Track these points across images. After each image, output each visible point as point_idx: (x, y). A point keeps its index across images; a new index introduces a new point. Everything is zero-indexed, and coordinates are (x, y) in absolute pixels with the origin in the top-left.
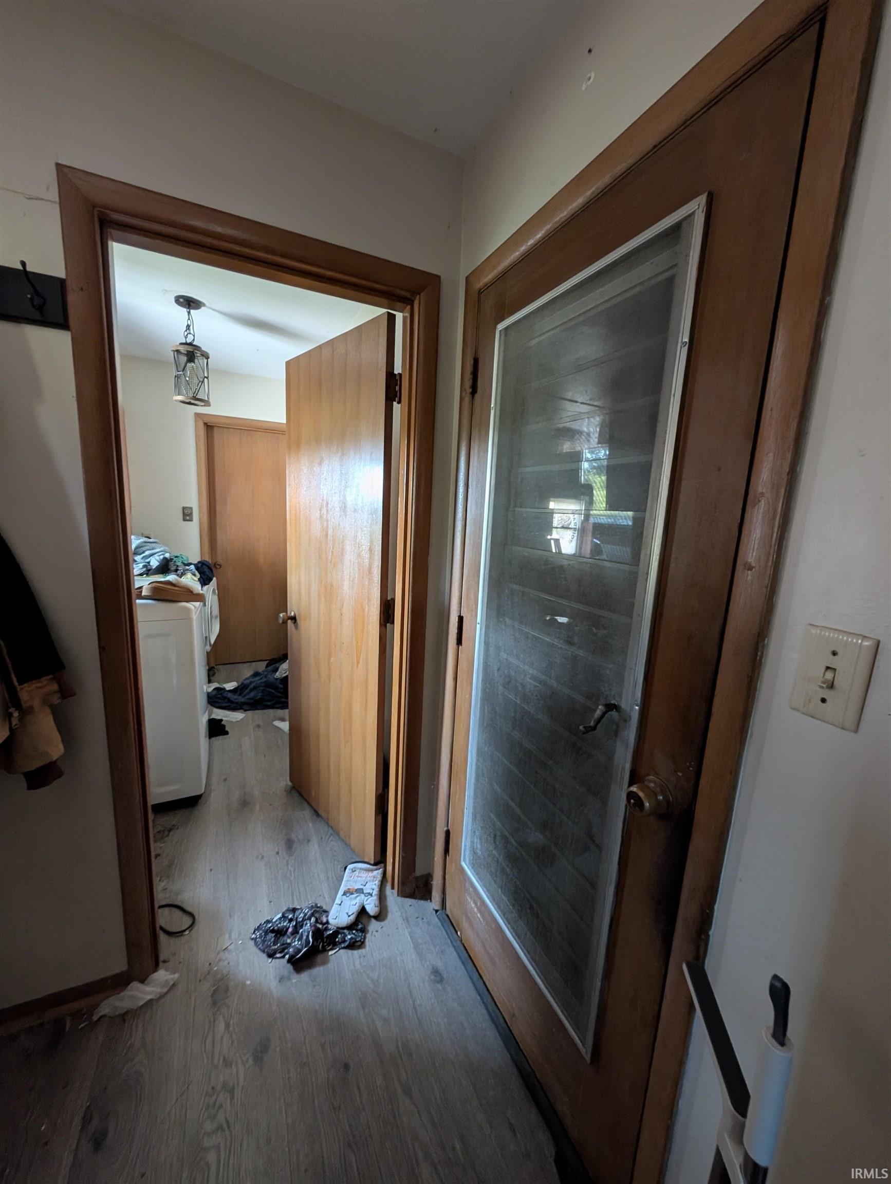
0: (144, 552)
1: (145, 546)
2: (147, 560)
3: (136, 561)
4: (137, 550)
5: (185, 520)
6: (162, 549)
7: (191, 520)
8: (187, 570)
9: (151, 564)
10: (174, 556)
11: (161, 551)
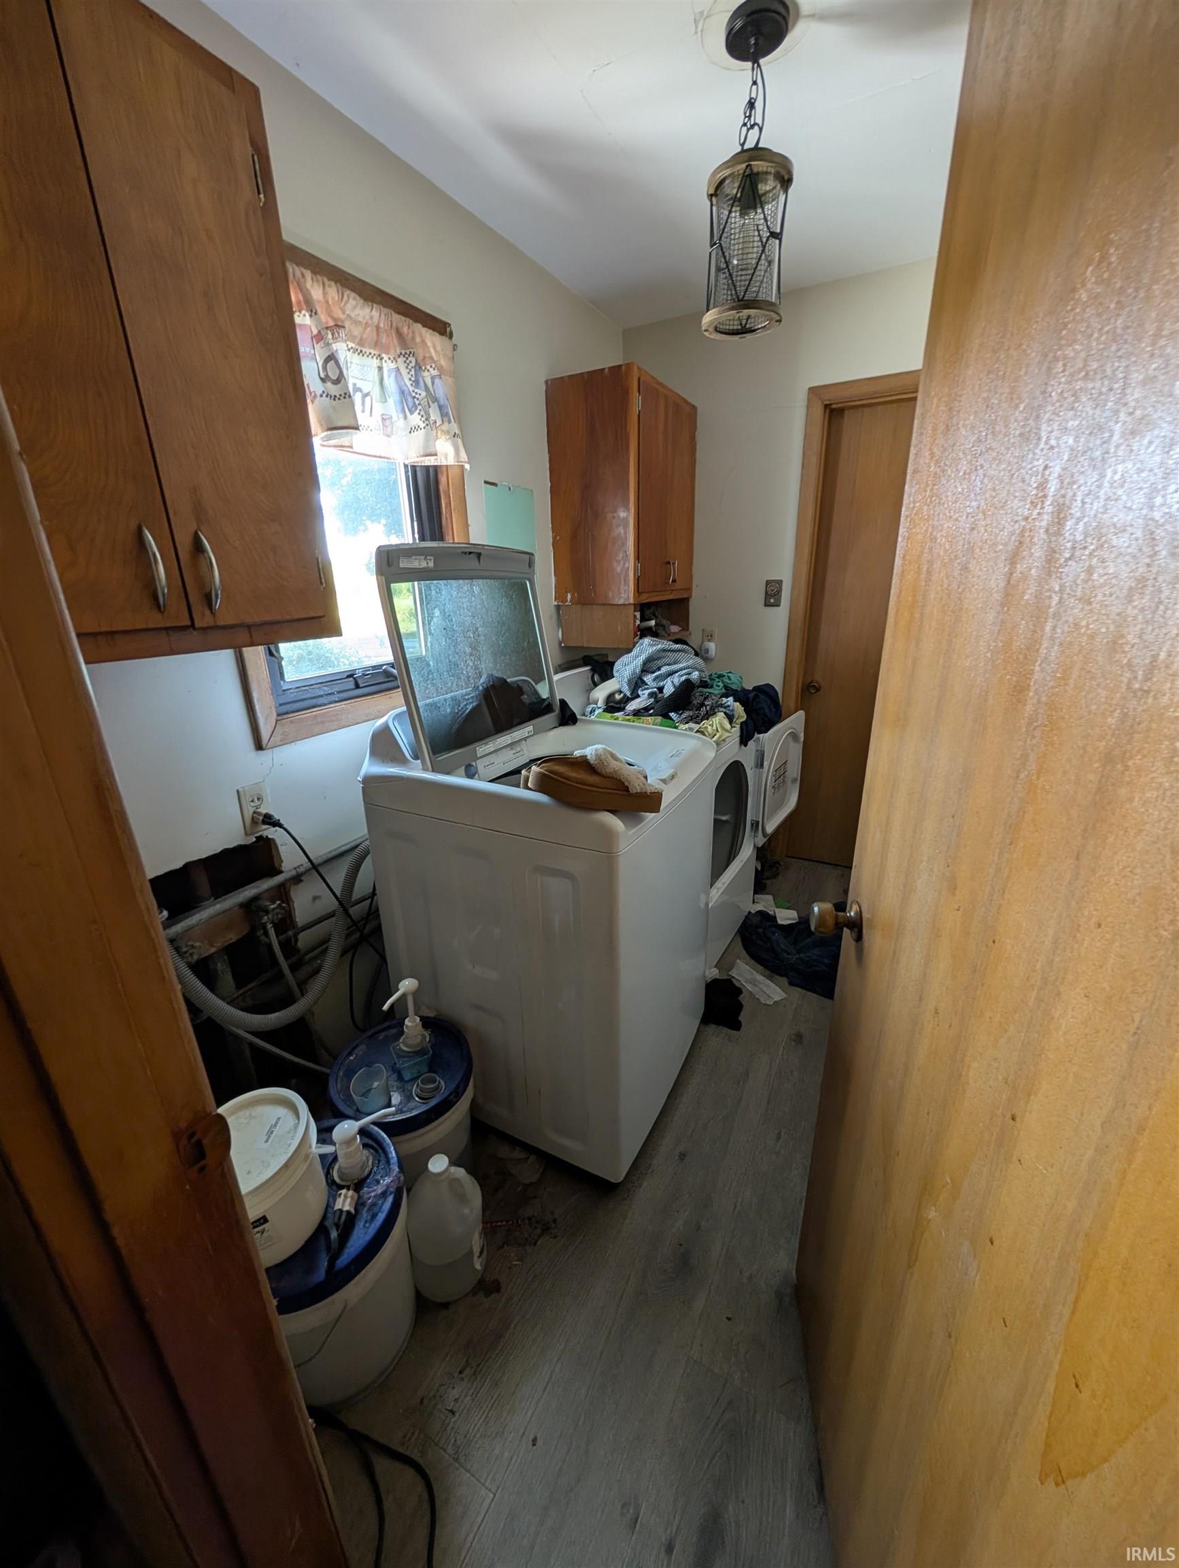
0: (659, 669)
1: (664, 657)
2: (660, 684)
3: (647, 684)
4: (648, 665)
5: (767, 604)
6: (690, 663)
7: (777, 604)
8: (720, 706)
9: (664, 691)
10: (708, 676)
11: (688, 667)
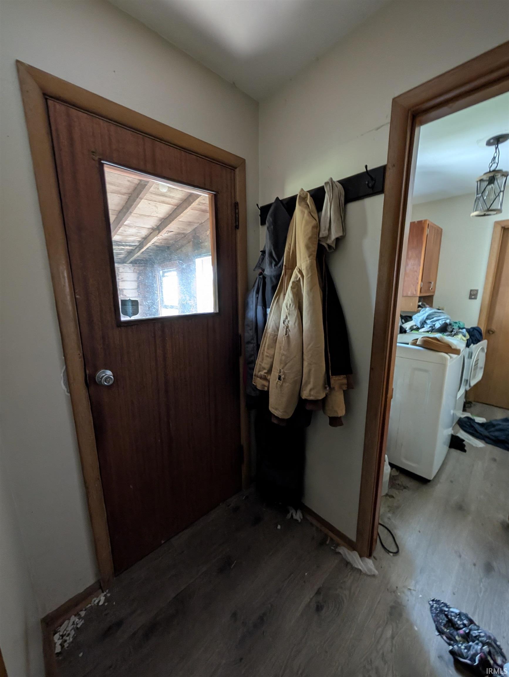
0: (433, 318)
1: (435, 315)
2: (434, 323)
3: (428, 323)
4: (429, 317)
6: (445, 317)
7: (475, 299)
8: (460, 332)
9: (436, 326)
10: (453, 322)
11: (445, 318)
